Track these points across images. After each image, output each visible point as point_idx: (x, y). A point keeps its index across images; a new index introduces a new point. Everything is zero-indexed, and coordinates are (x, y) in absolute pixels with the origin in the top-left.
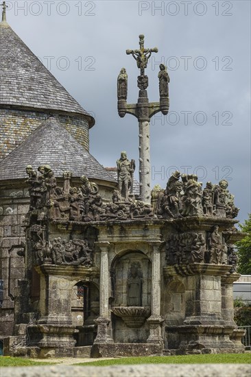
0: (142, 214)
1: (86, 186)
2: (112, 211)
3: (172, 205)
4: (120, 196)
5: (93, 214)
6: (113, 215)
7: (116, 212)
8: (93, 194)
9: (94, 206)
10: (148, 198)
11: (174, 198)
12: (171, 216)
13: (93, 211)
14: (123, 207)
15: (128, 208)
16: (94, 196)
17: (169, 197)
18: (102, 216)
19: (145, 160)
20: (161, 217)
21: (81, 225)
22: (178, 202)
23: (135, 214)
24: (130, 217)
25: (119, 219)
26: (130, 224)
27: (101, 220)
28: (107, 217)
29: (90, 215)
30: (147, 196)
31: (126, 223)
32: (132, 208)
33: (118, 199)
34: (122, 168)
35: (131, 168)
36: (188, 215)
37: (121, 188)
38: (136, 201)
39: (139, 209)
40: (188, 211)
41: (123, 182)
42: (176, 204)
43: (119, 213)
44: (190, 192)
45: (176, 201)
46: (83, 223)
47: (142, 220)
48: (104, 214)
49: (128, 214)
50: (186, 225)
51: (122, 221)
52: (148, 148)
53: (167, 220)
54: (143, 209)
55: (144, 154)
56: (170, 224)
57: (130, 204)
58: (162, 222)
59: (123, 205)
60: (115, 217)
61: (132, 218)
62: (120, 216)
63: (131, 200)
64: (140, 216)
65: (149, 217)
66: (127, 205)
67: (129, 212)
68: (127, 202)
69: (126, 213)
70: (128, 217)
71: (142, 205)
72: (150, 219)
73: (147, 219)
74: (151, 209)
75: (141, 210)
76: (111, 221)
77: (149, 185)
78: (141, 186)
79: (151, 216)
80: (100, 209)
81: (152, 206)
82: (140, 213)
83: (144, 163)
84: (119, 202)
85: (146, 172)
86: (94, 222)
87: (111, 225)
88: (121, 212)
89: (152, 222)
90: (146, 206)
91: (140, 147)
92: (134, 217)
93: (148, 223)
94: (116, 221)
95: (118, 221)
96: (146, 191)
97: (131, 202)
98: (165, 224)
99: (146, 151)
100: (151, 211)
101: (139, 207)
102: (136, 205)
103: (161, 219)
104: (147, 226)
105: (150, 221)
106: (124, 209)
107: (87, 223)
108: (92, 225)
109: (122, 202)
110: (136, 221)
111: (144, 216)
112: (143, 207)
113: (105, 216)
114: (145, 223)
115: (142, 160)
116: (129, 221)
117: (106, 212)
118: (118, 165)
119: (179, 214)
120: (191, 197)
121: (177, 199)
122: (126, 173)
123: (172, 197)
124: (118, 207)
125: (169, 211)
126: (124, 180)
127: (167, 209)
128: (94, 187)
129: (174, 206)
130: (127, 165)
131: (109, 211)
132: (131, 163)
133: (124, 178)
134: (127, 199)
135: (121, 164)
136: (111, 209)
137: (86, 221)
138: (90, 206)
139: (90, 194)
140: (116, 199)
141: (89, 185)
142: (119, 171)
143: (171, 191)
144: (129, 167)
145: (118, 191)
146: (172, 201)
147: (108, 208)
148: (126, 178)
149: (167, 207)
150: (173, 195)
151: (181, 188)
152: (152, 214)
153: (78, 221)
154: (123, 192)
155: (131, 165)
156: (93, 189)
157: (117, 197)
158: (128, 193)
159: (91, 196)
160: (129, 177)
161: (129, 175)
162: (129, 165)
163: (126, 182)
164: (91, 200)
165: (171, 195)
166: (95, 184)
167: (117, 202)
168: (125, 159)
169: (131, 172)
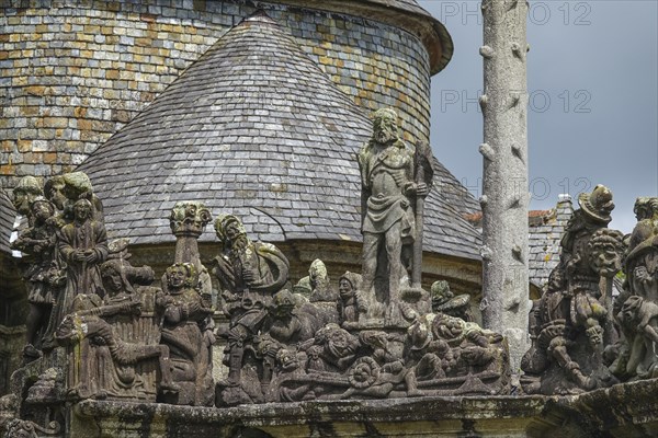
0: (455, 371)
1: (235, 259)
2: (330, 360)
3: (576, 332)
5: (261, 376)
6: (336, 377)
7: (349, 364)
8: (263, 291)
9: (265, 340)
10: (514, 307)
11: (585, 303)
12: (574, 381)
13: (262, 364)
14: (376, 342)
15: (397, 349)
16: (267, 301)
17: (567, 300)
18: (291, 384)
19: (506, 152)
20: (536, 383)
21: (199, 422)
22: (602, 319)
23: (426, 371)
24: (402, 386)
25: (360, 393)
26: (402, 416)
27: (284, 399)
28: (312, 384)
29: (246, 378)
30: (508, 301)
31: (384, 412)
32: (415, 349)
33: (360, 310)
34: (377, 180)
35: (415, 178)
36: (633, 375)
37: (372, 263)
38: (431, 317)
39: (441, 351)
40: (634, 356)
41: (382, 237)
42: (594, 327)
43: (359, 367)
44: (642, 273)
45: (594, 315)
46: (214, 412)
47: (449, 396)
48: (300, 374)
49: (396, 372)
50: (628, 417)
51: (367, 403)
52: (516, 102)
53: (556, 398)
54: (459, 350)
55: (502, 125)
56: (566, 414)
57: (404, 330)
58: (533, 404)
59: (376, 333)
60: (345, 387)
61: (412, 390)
62: (364, 380)
63: (412, 313)
64: (445, 379)
65: (480, 386)
66: (391, 335)
67: (398, 363)
68: (394, 321)
69: (389, 370)
70: (395, 387)
71: (458, 334)
72: (483, 393)
73: (473, 392)
74: (490, 349)
75: (450, 353)
76: (323, 405)
77: (517, 255)
78: (486, 260)
79: (492, 379)
80: (285, 352)
81: (498, 340)
82: (444, 368)
83: (502, 165)
84: (363, 321)
85: (505, 201)
86: (254, 407)
87: (325, 419)
88: (369, 364)
89: (492, 405)
90: (472, 338)
91: (485, 97)
92: (419, 387)
93: (476, 410)
94: (345, 404)
95: (353, 404)
96: (508, 282)
97: (411, 320)
98: (544, 413)
99: (510, 112)
100: (491, 360)
101: (442, 342)
102: (430, 336)
103: (534, 392)
104: (473, 422)
105: (483, 401)
106: (379, 351)
107: (230, 412)
108: (250, 418)
109: (373, 321)
110: (424, 403)
111: (462, 382)
112: (460, 342)
113: (301, 383)
114: (462, 411)
115: (493, 152)
116: (397, 401)
117: (308, 366)
118: (364, 167)
119: (606, 372)
120: (644, 294)
121: (598, 307)
122: (391, 198)
123: (580, 297)
124: (356, 342)
125: (566, 356)
126: (386, 227)
127: (559, 348)
128: (269, 261)
129: (587, 337)
130: (397, 164)
131: (320, 362)
132: (415, 156)
133: (382, 222)
134: (395, 310)
135: (373, 161)
136: (327, 351)
137: (225, 405)
138: (248, 340)
139: (252, 290)
140: (349, 310)
141: (248, 252)
142: (368, 191)
143: (576, 272)
144: (407, 174)
145: (359, 277)
146: (579, 316)
147: (318, 349)
148: (393, 219)
149: (558, 340)
150: (583, 291)
151: (617, 259)
152: (495, 369)
153: (192, 404)
154: (381, 281)
155: (416, 167)
156: (265, 268)
157: (355, 304)
158: (401, 284)
159: (255, 297)
160: (407, 215)
161: (404, 207)
162: (406, 166)
163: (394, 237)
164: (254, 316)
165: (576, 292)
166: (273, 248)
167: (354, 324)
168: (392, 142)
169: (413, 196)
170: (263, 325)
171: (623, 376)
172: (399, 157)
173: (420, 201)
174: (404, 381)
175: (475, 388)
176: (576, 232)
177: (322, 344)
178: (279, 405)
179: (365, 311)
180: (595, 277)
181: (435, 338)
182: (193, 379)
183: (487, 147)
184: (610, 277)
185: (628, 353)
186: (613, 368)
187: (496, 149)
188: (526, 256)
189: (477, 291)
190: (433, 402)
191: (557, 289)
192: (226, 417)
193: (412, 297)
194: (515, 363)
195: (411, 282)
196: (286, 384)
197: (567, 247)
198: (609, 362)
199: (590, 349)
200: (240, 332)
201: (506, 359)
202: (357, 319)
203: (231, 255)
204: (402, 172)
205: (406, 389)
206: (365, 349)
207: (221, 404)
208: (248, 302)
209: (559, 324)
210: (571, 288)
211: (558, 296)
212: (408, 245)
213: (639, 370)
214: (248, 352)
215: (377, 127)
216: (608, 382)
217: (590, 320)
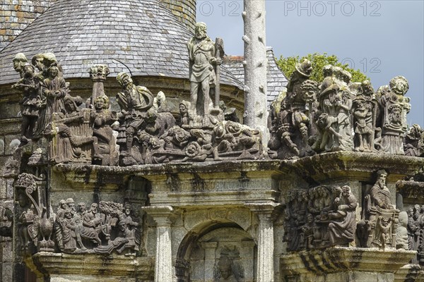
0: (236, 148)
1: (127, 94)
2: (176, 143)
3: (295, 130)
4: (193, 113)
5: (142, 151)
6: (179, 152)
7: (185, 145)
8: (142, 110)
9: (143, 134)
10: (260, 116)
11: (299, 116)
12: (294, 153)
14: (199, 135)
15: (208, 138)
16: (144, 114)
17: (290, 114)
18: (157, 155)
19: (255, 40)
20: (275, 154)
21: (113, 173)
22: (307, 123)
23: (223, 148)
24: (212, 155)
25: (191, 159)
26: (212, 170)
27: (154, 162)
28: (168, 155)
29: (134, 152)
30: (258, 113)
31: (204, 169)
32: (217, 138)
33: (190, 119)
34: (197, 57)
35: (215, 55)
36: (323, 150)
37: (195, 97)
38: (225, 122)
39: (230, 139)
40: (324, 141)
41: (200, 84)
42: (304, 127)
43: (191, 147)
44: (327, 102)
45: (303, 122)
46: (119, 168)
47: (235, 160)
48: (161, 150)
49: (208, 149)
50: (321, 170)
51: (195, 164)
52: (260, 15)
53: (286, 161)
54: (239, 138)
55: (253, 26)
56: (291, 168)
57: (212, 129)
58: (275, 164)
59: (199, 131)
60: (183, 157)
61: (217, 158)
62: (193, 153)
63: (215, 120)
64: (232, 152)
65: (249, 155)
66: (206, 131)
67: (209, 145)
68: (207, 125)
69: (205, 148)
70: (208, 156)
71: (238, 131)
72: (251, 159)
73: (246, 158)
74: (254, 138)
75: (234, 140)
76: (174, 165)
77: (262, 90)
78: (247, 92)
79: (254, 152)
80: (154, 139)
81: (257, 133)
82: (232, 147)
83: (254, 46)
84: (191, 124)
85: (256, 63)
86: (140, 166)
87: (174, 172)
88: (195, 145)
89: (255, 165)
90: (244, 133)
91: (245, 13)
92: (220, 156)
93: (247, 167)
94: (184, 165)
95: (188, 165)
96: (257, 103)
97: (215, 124)
98: (280, 168)
99: (257, 20)
100: (254, 143)
101: (230, 134)
102: (225, 132)
103: (274, 158)
104: (246, 172)
105: (251, 163)
106: (200, 139)
107: (128, 168)
108: (138, 172)
109: (196, 124)
110: (223, 164)
111: (241, 154)
112: (239, 134)
113: (162, 154)
114: (241, 168)
115: (249, 40)
116: (210, 163)
117: (165, 147)
118: (190, 50)
119: (309, 148)
120: (328, 112)
121: (305, 117)
122: (204, 65)
123: (297, 113)
124: (189, 135)
125: (290, 141)
126: (202, 79)
127: (287, 137)
128: (144, 95)
129: (300, 132)
130: (207, 49)
131: (171, 144)
132: (215, 45)
133: (200, 77)
134: (207, 119)
135: (195, 47)
136: (175, 139)
137: (125, 165)
138: (135, 134)
139: (136, 110)
140: (185, 119)
141: (134, 91)
142: (192, 62)
144: (211, 54)
145: (189, 103)
146: (296, 122)
147: (170, 138)
148: (205, 75)
149: (286, 133)
150: (298, 110)
151: (314, 95)
153: (109, 165)
154: (200, 105)
155: (216, 50)
156: (142, 99)
157: (187, 116)
158: (209, 106)
159: (138, 113)
160: (212, 73)
161: (211, 70)
162: (211, 50)
163: (206, 84)
164: (137, 122)
165: (294, 110)
166: (145, 89)
167: (187, 126)
168: (204, 38)
169: (215, 64)
170: (142, 127)
171: (319, 150)
172: (207, 45)
173: (218, 67)
174: (212, 153)
175: (247, 156)
176: (294, 82)
177: (172, 136)
178: (152, 165)
179: (192, 120)
180: (303, 104)
181: (227, 133)
182: (109, 153)
183: (246, 37)
184: (310, 104)
185: (321, 140)
186: (314, 147)
187: (251, 38)
188: (265, 90)
189: (242, 107)
190: (227, 163)
191: (285, 109)
192: (126, 171)
193: (215, 113)
194: (265, 145)
195: (214, 105)
196: (155, 155)
197: (290, 88)
198: (311, 144)
200: (131, 130)
201: (261, 142)
202: (188, 123)
203: (125, 93)
204: (209, 53)
205: (213, 157)
206: (193, 138)
208: (135, 115)
209: (286, 126)
210: (292, 108)
211: (286, 113)
212: (212, 88)
213: (326, 148)
214: (135, 139)
215: (197, 31)
216: (311, 153)
217: (302, 124)
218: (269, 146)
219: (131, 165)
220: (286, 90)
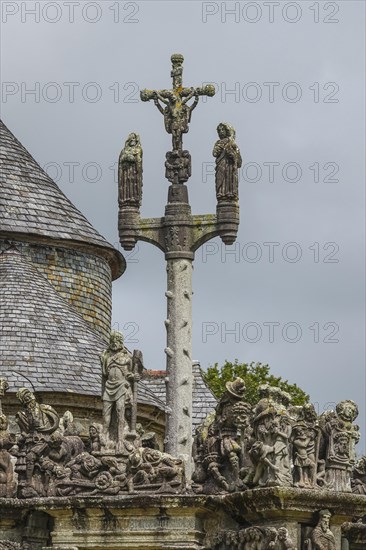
0: (155, 480)
1: (29, 414)
2: (84, 473)
3: (224, 460)
4: (105, 438)
5: (44, 481)
6: (87, 483)
7: (95, 475)
8: (45, 433)
9: (46, 461)
10: (184, 442)
11: (229, 444)
13: (44, 474)
14: (111, 463)
15: (122, 468)
16: (48, 438)
17: (218, 442)
18: (62, 486)
19: (180, 353)
20: (200, 488)
21: (10, 507)
22: (238, 452)
23: (139, 480)
24: (126, 488)
25: (102, 492)
26: (126, 505)
27: (58, 495)
28: (74, 486)
29: (35, 482)
30: (181, 438)
31: (116, 503)
32: (133, 467)
33: (101, 445)
34: (112, 371)
35: (133, 370)
36: (257, 484)
37: (108, 418)
38: (142, 449)
39: (147, 469)
40: (258, 474)
41: (114, 404)
42: (234, 457)
43: (101, 477)
44: (262, 429)
45: (234, 450)
46: (17, 501)
47: (153, 494)
48: (67, 481)
49: (122, 480)
50: (254, 508)
51: (106, 498)
52: (186, 324)
53: (212, 496)
54: (158, 469)
55: (178, 337)
56: (219, 505)
57: (127, 457)
58: (200, 500)
59: (111, 458)
60: (93, 489)
61: (131, 491)
62: (104, 484)
63: (131, 447)
64: (149, 485)
65: (170, 489)
66: (119, 459)
67: (123, 475)
68: (121, 452)
69: (118, 479)
70: (122, 489)
71: (157, 460)
72: (172, 493)
73: (166, 493)
74: (176, 469)
75: (153, 470)
76: (81, 498)
77: (186, 412)
78: (169, 414)
79: (176, 486)
80: (58, 468)
81: (180, 463)
82: (149, 479)
83: (178, 360)
84: (103, 451)
85: (179, 380)
86: (41, 499)
87: (82, 506)
88: (107, 475)
89: (177, 500)
90: (165, 462)
91: (168, 321)
92: (135, 489)
93: (167, 503)
94: (94, 498)
95: (98, 498)
96: (181, 427)
97: (130, 451)
98: (206, 505)
99: (182, 330)
100: (176, 474)
101: (148, 464)
102: (142, 460)
103: (199, 493)
104: (165, 509)
105: (172, 498)
106: (113, 468)
107: (27, 501)
108: (39, 506)
109: (109, 451)
110: (138, 498)
111: (160, 487)
112: (158, 464)
113: (68, 486)
114: (160, 503)
115: (172, 353)
116: (123, 497)
118: (103, 364)
119: (241, 482)
120: (264, 440)
121: (236, 446)
122: (119, 382)
123: (226, 440)
124: (100, 463)
125: (218, 473)
126: (116, 398)
127: (214, 469)
128: (48, 416)
129: (230, 463)
130: (123, 363)
131: (78, 474)
132: (133, 358)
133: (114, 395)
134: (122, 445)
135: (109, 360)
136: (83, 468)
138: (36, 460)
139: (38, 432)
140: (95, 444)
141: (37, 410)
142: (105, 377)
143: (224, 426)
144: (128, 368)
145: (101, 426)
146: (226, 451)
147: (77, 467)
148: (120, 394)
149: (213, 464)
150: (228, 436)
151: (247, 419)
152: (178, 480)
153: (5, 497)
154: (113, 429)
155: (134, 364)
156: (46, 419)
157: (99, 441)
158: (124, 430)
159: (41, 436)
160: (128, 391)
161: (127, 387)
162: (128, 364)
163: (121, 404)
164: (40, 447)
165: (224, 437)
166: (50, 408)
167: (98, 453)
168: (120, 350)
169: (132, 381)
170: (45, 452)
171: (251, 485)
172: (124, 359)
173: (136, 383)
174: (126, 486)
175: (167, 490)
177: (80, 463)
178: (56, 498)
179: (104, 446)
180: (234, 429)
181: (144, 462)
182: (5, 483)
183: (169, 350)
184: (243, 429)
185: (254, 472)
186: (245, 480)
187: (175, 351)
188: (190, 411)
189: (163, 431)
190: (143, 498)
191: (213, 435)
192: (25, 504)
193: (131, 438)
194: (189, 477)
195: (131, 429)
196: (59, 486)
197: (219, 411)
198: (243, 477)
199: (231, 469)
200: (32, 456)
201: (184, 474)
202: (99, 450)
203: (26, 412)
204: (126, 367)
205: (128, 490)
206: (104, 467)
207: (21, 497)
208: (37, 439)
209: (213, 455)
210: (221, 435)
211: (214, 440)
212: (128, 408)
213: (260, 482)
214: (36, 467)
215: (112, 341)
216: (242, 488)
217: (232, 453)
218: (193, 478)
219: (30, 497)
220: (214, 413)
